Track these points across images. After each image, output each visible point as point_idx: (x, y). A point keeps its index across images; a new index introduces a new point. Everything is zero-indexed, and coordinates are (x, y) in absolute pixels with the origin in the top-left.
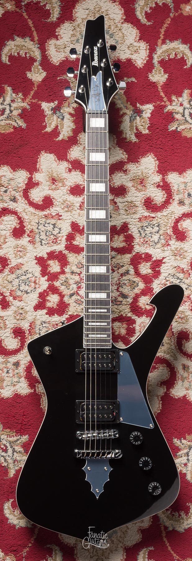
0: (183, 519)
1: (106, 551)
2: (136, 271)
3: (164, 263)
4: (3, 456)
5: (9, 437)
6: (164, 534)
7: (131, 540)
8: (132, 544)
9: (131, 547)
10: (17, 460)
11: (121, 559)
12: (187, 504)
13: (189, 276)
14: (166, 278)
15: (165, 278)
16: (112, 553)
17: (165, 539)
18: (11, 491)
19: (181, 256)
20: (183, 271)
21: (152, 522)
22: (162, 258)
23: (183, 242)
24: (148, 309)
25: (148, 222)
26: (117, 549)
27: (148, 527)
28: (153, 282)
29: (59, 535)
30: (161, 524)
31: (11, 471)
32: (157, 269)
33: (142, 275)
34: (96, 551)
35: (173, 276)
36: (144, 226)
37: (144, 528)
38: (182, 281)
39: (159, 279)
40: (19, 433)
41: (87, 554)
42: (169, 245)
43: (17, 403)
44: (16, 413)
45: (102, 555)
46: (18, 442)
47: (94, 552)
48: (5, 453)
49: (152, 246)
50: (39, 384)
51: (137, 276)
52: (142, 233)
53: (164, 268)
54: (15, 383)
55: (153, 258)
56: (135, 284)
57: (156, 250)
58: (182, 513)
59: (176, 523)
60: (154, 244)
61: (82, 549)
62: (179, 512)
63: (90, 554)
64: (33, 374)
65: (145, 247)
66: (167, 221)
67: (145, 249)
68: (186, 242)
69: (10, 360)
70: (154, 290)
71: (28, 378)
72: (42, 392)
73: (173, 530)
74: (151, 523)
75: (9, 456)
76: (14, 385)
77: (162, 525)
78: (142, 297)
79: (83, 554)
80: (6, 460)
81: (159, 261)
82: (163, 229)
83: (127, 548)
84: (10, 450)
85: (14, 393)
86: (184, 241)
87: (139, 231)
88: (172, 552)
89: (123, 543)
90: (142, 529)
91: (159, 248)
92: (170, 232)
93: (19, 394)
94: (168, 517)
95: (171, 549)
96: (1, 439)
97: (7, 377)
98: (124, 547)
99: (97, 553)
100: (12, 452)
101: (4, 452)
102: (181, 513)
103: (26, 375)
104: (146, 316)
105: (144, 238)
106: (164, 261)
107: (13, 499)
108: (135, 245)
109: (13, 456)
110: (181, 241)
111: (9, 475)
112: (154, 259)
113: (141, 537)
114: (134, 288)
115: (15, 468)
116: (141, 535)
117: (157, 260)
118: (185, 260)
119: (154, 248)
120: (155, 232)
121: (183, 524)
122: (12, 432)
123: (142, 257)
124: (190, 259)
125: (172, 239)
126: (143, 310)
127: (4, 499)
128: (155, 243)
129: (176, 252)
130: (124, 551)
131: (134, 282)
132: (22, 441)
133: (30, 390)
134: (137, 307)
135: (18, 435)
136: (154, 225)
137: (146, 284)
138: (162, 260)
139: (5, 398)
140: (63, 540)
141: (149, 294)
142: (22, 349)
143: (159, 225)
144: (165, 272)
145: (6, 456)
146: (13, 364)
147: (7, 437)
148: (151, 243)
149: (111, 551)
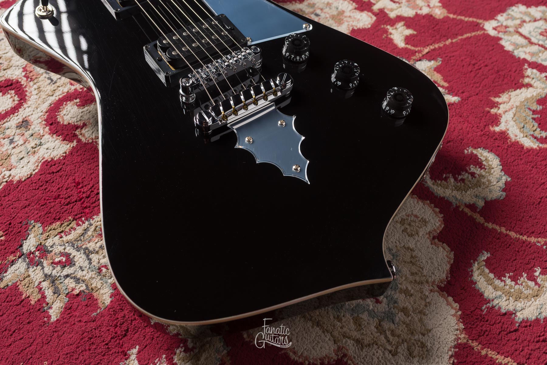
0: (483, 176)
1: (410, 321)
4: (67, 276)
5: (64, 236)
6: (480, 219)
7: (436, 265)
8: (446, 272)
9: (449, 279)
10: (102, 267)
11: (453, 315)
12: (466, 152)
16: (424, 315)
17: (490, 226)
18: (122, 331)
21: (441, 212)
26: (428, 300)
27: (443, 226)
29: (291, 354)
30: (458, 207)
31: (102, 291)
34: (393, 334)
37: (439, 232)
40: (81, 217)
41: (379, 351)
43: (53, 173)
44: (59, 188)
45: (412, 333)
46: (90, 233)
47: (391, 338)
48: (71, 267)
50: (82, 129)
54: (34, 149)
58: (473, 169)
59: (480, 189)
61: (362, 350)
62: (467, 171)
63: (385, 349)
64: (62, 123)
69: (6, 125)
71: (57, 132)
72: (94, 137)
73: (486, 202)
74: (443, 215)
75: (81, 268)
76: (34, 152)
77: (462, 207)
79: (372, 359)
80: (79, 279)
83: (443, 285)
84: (79, 256)
85: (40, 164)
88: (525, 238)
89: (427, 282)
90: (435, 234)
93: (49, 160)
94: (458, 189)
95: (516, 232)
96: (49, 248)
97: (14, 148)
98: (436, 288)
99: (399, 336)
100: (84, 257)
101: (67, 268)
102: (470, 169)
103: (50, 129)
107: (137, 347)
109: (90, 263)
111: (100, 305)
113: (448, 248)
115: (106, 282)
116: (445, 244)
121: (491, 182)
122: (66, 224)
127: (116, 360)
130: (443, 296)
132: (97, 227)
133: (69, 146)
135: (82, 221)
139: (23, 180)
140: (306, 358)
142: (25, 102)
145: (75, 271)
146: (17, 127)
147: (61, 237)
149: (420, 312)
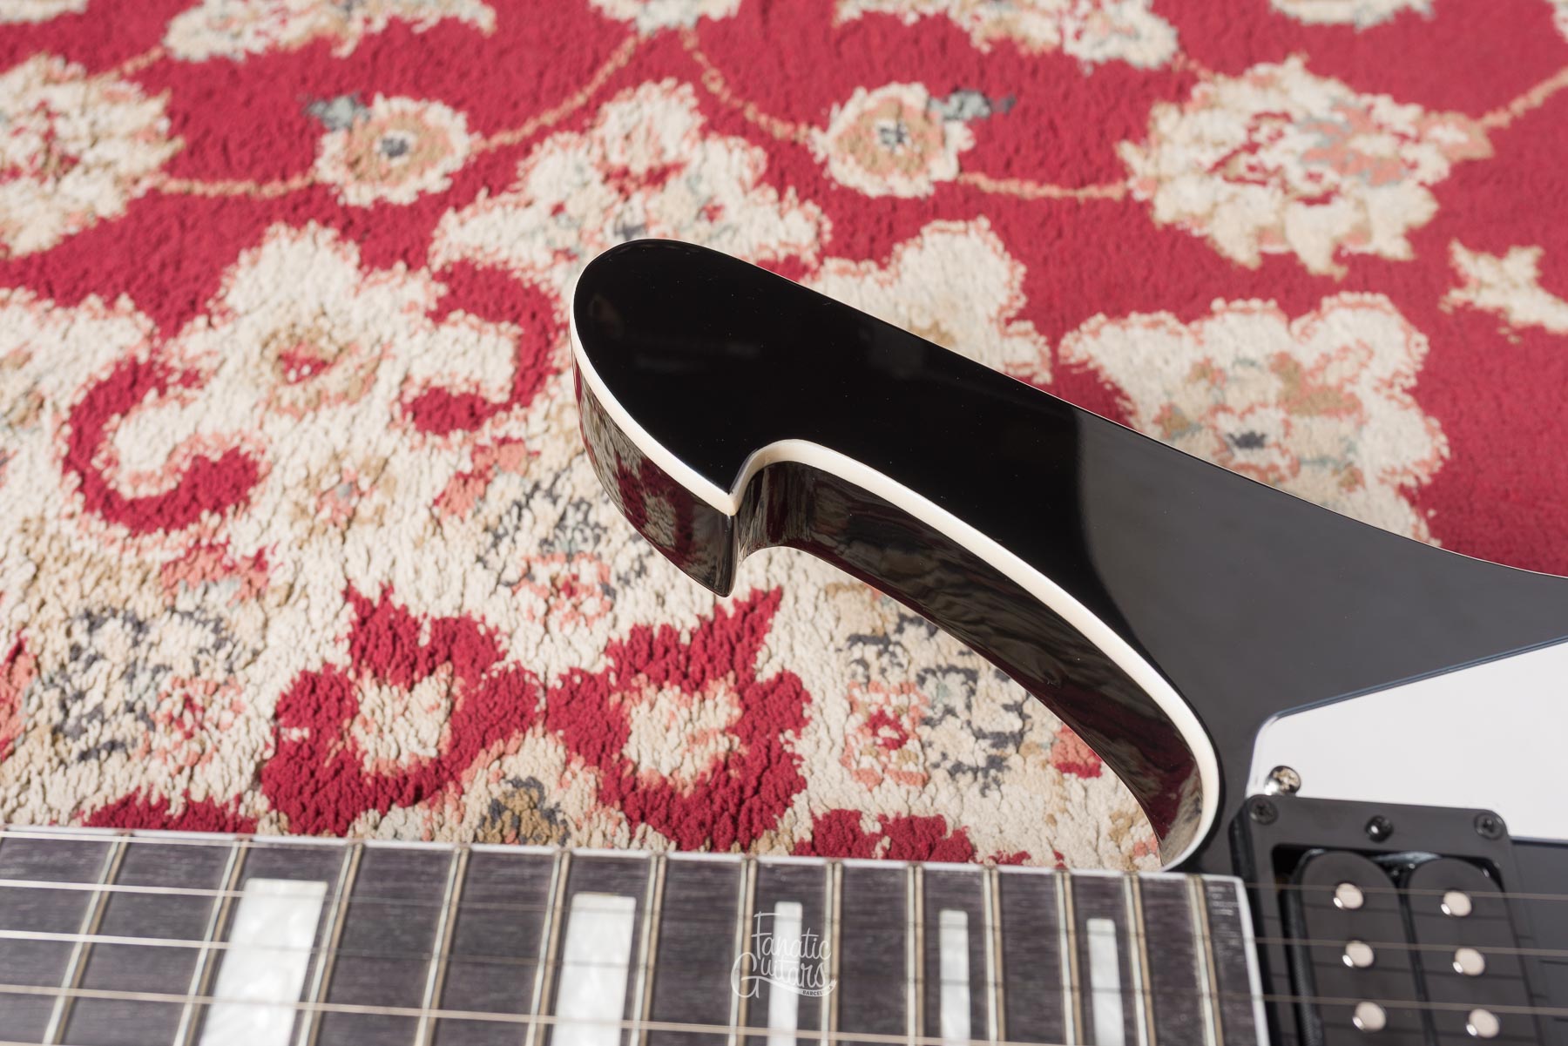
2: (409, 790)
3: (386, 592)
13: (520, 441)
14: (509, 584)
15: (504, 592)
19: (364, 484)
20: (475, 479)
22: (350, 607)
23: (262, 469)
24: (737, 712)
25: (39, 688)
28: (519, 671)
32: (424, 640)
33: (455, 745)
35: (498, 538)
36: (58, 716)
38: (545, 485)
39: (504, 628)
42: (259, 562)
49: (230, 671)
51: (451, 785)
52: (105, 739)
53: (428, 596)
55: (328, 666)
56: (519, 803)
57: (272, 639)
60: (222, 654)
65: (227, 717)
66: (77, 566)
67: (240, 722)
68: (269, 456)
70: (584, 665)
78: (630, 751)
81: (363, 622)
82: (128, 587)
86: (255, 464)
87: (84, 756)
91: (266, 625)
92: (162, 547)
104: (789, 734)
105: (152, 726)
106: (369, 590)
108: (186, 794)
110: (254, 482)
112: (340, 657)
114: (550, 815)
117: (353, 638)
118: (397, 467)
119: (256, 654)
120: (136, 643)
123: (299, 746)
124: (398, 432)
125: (221, 538)
126: (744, 751)
128: (218, 647)
129: (326, 513)
131: (497, 809)
134: (709, 795)
136: (76, 651)
137: (524, 721)
138: (362, 605)
141: (614, 699)
143: (88, 615)
144: (457, 585)
148: (205, 675)
